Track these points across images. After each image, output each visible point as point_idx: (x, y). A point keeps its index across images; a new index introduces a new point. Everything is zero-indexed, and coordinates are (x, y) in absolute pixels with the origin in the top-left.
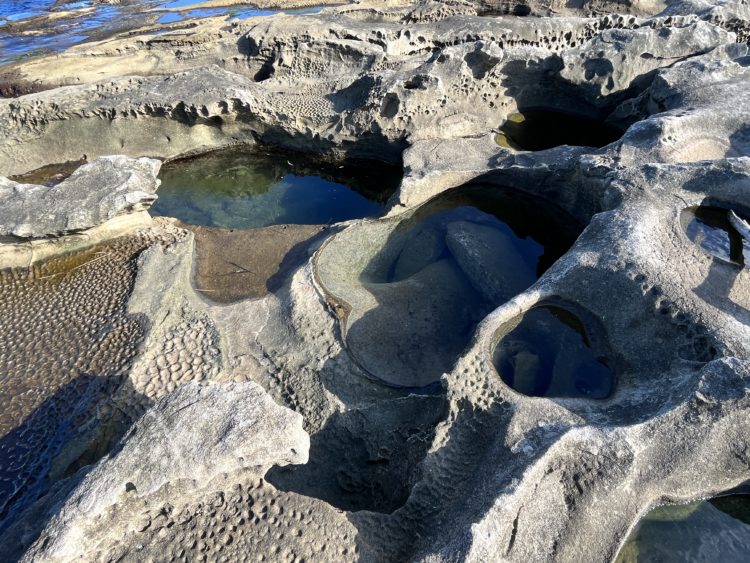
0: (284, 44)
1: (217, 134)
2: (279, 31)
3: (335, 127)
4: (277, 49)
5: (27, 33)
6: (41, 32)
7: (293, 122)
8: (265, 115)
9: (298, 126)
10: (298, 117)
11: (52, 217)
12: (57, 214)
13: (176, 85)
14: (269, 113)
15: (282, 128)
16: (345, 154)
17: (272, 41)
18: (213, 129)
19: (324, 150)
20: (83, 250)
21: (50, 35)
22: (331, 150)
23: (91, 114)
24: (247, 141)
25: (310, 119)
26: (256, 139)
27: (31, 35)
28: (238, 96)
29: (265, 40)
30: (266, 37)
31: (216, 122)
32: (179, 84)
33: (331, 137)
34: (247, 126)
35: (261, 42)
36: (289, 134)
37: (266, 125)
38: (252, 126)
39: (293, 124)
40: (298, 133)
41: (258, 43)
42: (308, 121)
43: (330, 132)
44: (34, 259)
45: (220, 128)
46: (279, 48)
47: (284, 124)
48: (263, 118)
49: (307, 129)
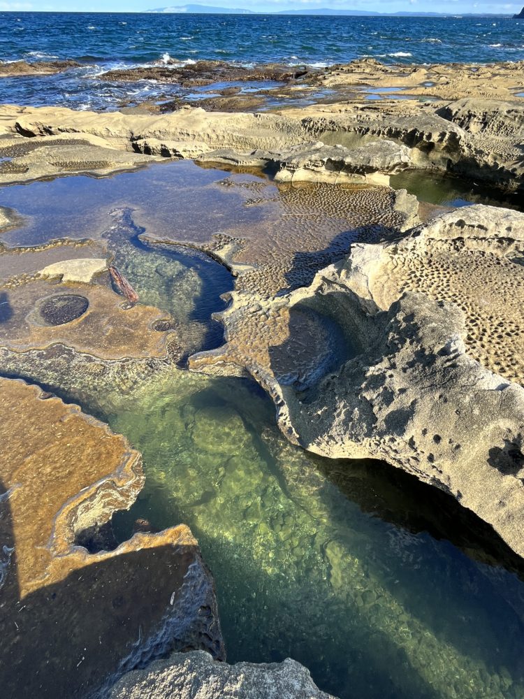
0: (475, 116)
1: (423, 157)
2: (474, 106)
3: (520, 164)
4: (467, 119)
5: (280, 96)
6: (288, 96)
7: (486, 156)
8: (466, 148)
9: (489, 160)
10: (492, 153)
11: (362, 158)
12: (364, 157)
13: (410, 121)
14: (470, 147)
15: (475, 160)
16: (518, 186)
17: (466, 113)
18: (423, 153)
19: (502, 180)
20: (361, 184)
21: (293, 98)
22: (508, 182)
23: (353, 130)
24: (440, 167)
25: (501, 156)
26: (448, 167)
27: (282, 97)
28: (455, 131)
29: (460, 112)
30: (462, 109)
31: (429, 148)
32: (413, 120)
33: (515, 170)
34: (448, 156)
35: (457, 112)
36: (478, 165)
37: (462, 156)
38: (452, 156)
39: (485, 158)
40: (486, 165)
41: (453, 114)
42: (498, 157)
43: (516, 166)
44: (336, 182)
45: (428, 154)
46: (469, 118)
47: (478, 157)
48: (464, 151)
49: (495, 163)
